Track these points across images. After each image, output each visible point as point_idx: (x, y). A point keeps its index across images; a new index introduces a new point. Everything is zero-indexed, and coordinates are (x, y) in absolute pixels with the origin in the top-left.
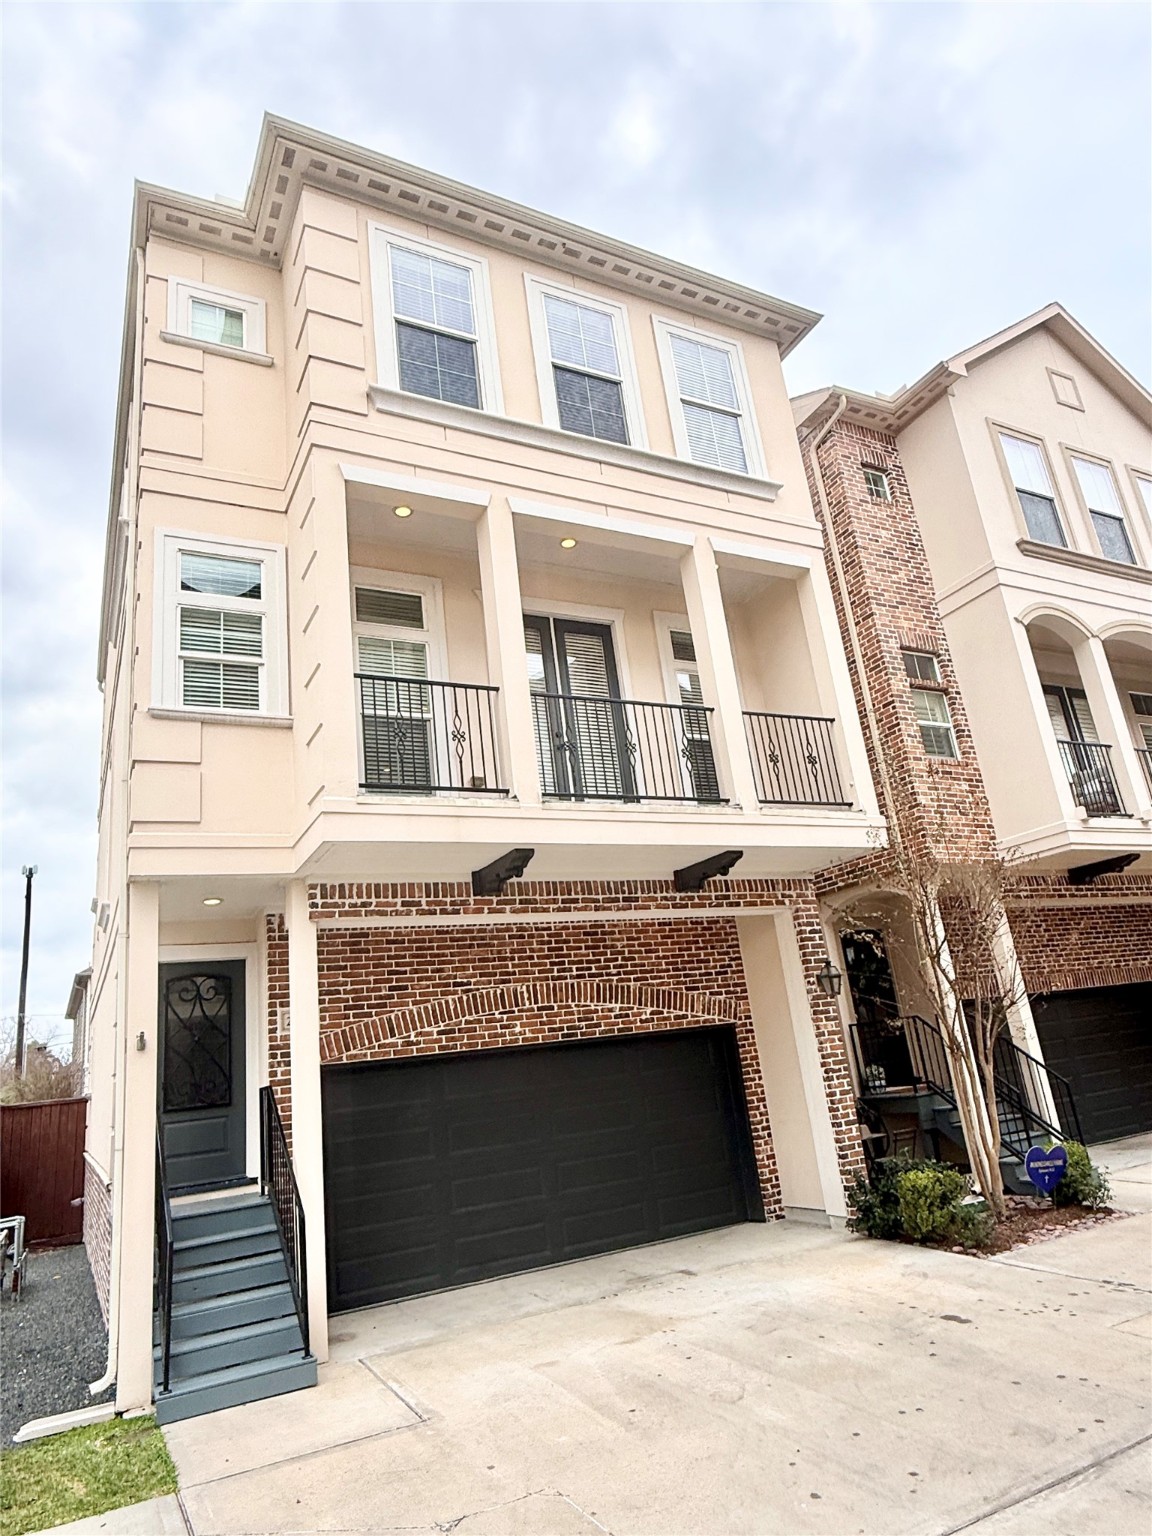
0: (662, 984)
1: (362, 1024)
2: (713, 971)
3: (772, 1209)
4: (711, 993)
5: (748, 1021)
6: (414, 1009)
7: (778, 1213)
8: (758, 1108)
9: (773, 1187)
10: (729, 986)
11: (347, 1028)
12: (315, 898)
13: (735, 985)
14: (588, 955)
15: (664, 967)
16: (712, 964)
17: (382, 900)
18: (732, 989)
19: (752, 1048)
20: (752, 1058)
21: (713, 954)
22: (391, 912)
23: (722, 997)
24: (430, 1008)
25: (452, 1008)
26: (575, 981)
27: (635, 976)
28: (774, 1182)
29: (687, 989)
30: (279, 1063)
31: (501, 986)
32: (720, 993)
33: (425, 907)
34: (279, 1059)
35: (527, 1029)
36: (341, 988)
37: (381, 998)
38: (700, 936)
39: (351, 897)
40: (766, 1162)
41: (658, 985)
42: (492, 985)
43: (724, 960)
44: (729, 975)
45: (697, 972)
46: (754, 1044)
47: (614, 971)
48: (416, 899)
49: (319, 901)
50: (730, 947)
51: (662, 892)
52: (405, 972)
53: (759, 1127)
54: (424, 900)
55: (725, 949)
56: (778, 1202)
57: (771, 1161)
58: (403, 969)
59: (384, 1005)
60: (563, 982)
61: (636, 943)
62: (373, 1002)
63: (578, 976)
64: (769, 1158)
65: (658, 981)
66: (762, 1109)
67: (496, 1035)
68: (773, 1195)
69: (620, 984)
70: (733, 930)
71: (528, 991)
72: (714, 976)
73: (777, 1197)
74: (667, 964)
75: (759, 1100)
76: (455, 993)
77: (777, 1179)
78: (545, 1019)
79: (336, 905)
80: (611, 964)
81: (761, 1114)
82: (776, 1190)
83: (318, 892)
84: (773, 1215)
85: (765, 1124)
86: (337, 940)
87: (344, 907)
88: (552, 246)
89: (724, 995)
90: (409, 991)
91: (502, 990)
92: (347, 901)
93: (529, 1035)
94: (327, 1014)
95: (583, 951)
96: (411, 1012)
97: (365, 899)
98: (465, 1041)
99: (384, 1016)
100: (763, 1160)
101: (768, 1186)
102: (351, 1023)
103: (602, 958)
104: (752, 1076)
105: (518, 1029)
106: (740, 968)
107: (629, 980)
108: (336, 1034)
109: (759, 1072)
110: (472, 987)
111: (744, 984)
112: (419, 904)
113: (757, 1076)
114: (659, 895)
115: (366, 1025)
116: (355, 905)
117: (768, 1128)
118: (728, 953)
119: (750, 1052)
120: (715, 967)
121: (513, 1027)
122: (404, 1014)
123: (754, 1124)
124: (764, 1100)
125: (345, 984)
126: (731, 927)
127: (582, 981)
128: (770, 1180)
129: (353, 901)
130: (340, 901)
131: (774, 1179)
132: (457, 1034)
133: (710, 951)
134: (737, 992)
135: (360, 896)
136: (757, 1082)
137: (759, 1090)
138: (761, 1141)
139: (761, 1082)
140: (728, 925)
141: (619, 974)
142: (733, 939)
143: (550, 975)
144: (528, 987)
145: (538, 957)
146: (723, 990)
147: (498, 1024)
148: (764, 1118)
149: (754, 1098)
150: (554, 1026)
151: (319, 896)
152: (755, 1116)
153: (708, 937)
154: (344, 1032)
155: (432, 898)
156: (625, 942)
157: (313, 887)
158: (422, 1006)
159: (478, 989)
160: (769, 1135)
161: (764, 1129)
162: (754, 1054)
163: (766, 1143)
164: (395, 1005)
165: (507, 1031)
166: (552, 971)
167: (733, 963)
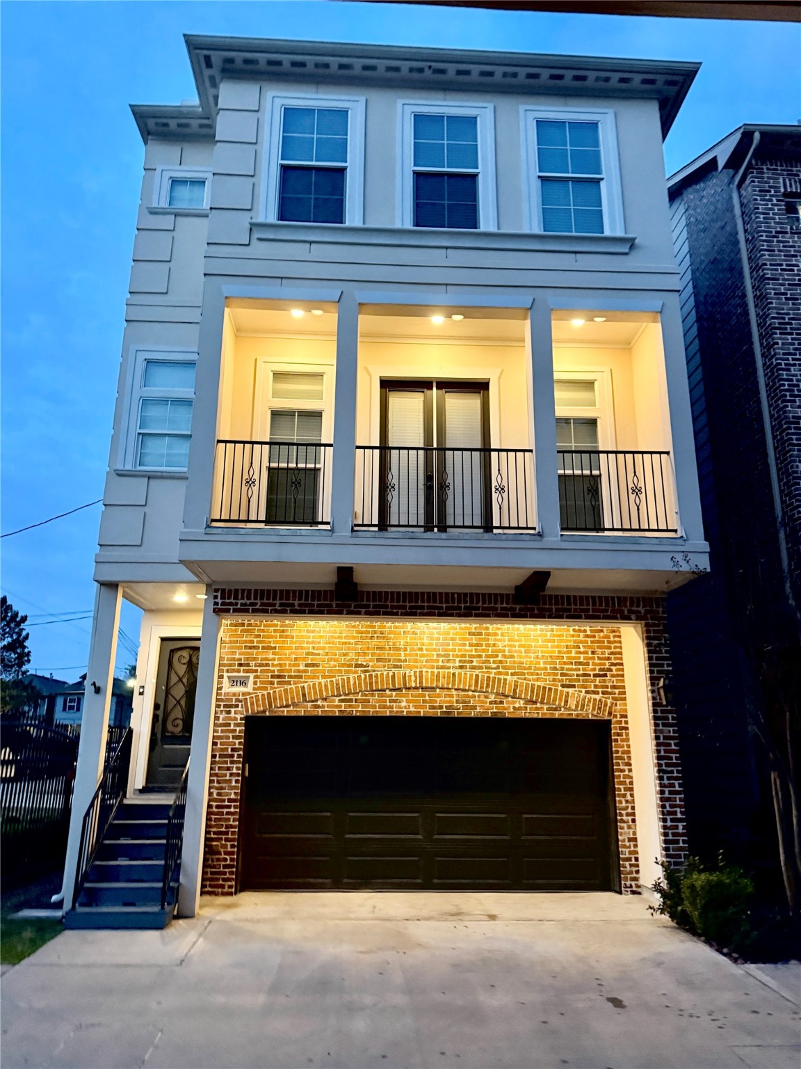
0: (538, 680)
1: (282, 689)
2: (592, 673)
3: (628, 885)
4: (587, 692)
5: (623, 720)
6: (323, 681)
7: (634, 889)
8: (624, 796)
9: (631, 865)
10: (607, 687)
11: (271, 692)
12: (217, 598)
13: (614, 687)
14: (472, 651)
15: (542, 665)
16: (591, 667)
17: (265, 601)
18: (609, 690)
19: (625, 743)
20: (624, 752)
21: (594, 658)
22: (271, 610)
23: (598, 697)
24: (335, 682)
25: (352, 683)
26: (457, 671)
27: (513, 671)
28: (633, 862)
29: (563, 686)
30: (222, 711)
31: (393, 670)
32: (597, 693)
33: (297, 607)
34: (222, 708)
35: (411, 705)
36: (270, 662)
37: (299, 671)
38: (581, 642)
39: (242, 598)
40: (627, 844)
41: (534, 680)
42: (386, 668)
43: (605, 664)
44: (608, 678)
45: (575, 673)
46: (627, 740)
47: (494, 666)
48: (291, 602)
49: (219, 601)
50: (612, 653)
51: (502, 603)
52: (319, 654)
53: (624, 812)
54: (296, 603)
55: (607, 655)
56: (636, 879)
57: (632, 844)
58: (317, 652)
59: (301, 677)
60: (447, 671)
61: (517, 644)
62: (293, 674)
63: (461, 667)
64: (630, 840)
65: (535, 677)
66: (629, 798)
67: (385, 707)
68: (631, 872)
69: (497, 677)
70: (617, 639)
71: (415, 676)
72: (592, 677)
73: (635, 875)
74: (545, 663)
75: (626, 789)
76: (356, 672)
77: (637, 859)
78: (427, 698)
79: (231, 604)
80: (491, 660)
81: (627, 801)
82: (634, 869)
83: (219, 594)
84: (629, 889)
85: (630, 810)
86: (271, 628)
87: (237, 605)
88: (421, 70)
89: (601, 695)
90: (321, 668)
91: (394, 673)
92: (240, 602)
93: (412, 709)
94: (258, 680)
95: (467, 648)
96: (320, 683)
97: (252, 601)
98: (360, 709)
99: (299, 685)
100: (624, 841)
101: (627, 864)
102: (275, 688)
103: (484, 654)
104: (622, 767)
105: (404, 704)
106: (621, 673)
107: (507, 674)
108: (263, 695)
109: (630, 765)
110: (369, 668)
111: (624, 687)
112: (293, 605)
113: (626, 768)
114: (499, 606)
115: (286, 690)
116: (245, 604)
117: (634, 814)
118: (609, 659)
119: (623, 746)
120: (594, 670)
121: (400, 702)
122: (314, 684)
123: (620, 809)
124: (631, 789)
125: (274, 659)
126: (614, 637)
127: (463, 671)
128: (630, 859)
129: (243, 602)
130: (234, 601)
131: (633, 859)
132: (354, 703)
133: (590, 655)
134: (615, 694)
135: (249, 598)
136: (627, 773)
137: (628, 781)
138: (625, 825)
139: (630, 774)
140: (612, 635)
141: (498, 668)
142: (615, 647)
143: (435, 664)
144: (415, 672)
145: (427, 650)
146: (600, 690)
147: (388, 699)
148: (630, 805)
149: (622, 787)
150: (435, 705)
151: (219, 597)
152: (621, 803)
153: (589, 644)
154: (269, 694)
155: (303, 602)
156: (507, 643)
157: (216, 591)
158: (329, 680)
159: (374, 671)
160: (634, 821)
161: (628, 815)
162: (626, 749)
163: (629, 827)
164: (309, 677)
165: (394, 704)
166: (438, 661)
167: (614, 668)
